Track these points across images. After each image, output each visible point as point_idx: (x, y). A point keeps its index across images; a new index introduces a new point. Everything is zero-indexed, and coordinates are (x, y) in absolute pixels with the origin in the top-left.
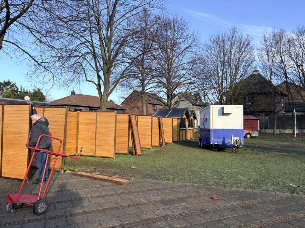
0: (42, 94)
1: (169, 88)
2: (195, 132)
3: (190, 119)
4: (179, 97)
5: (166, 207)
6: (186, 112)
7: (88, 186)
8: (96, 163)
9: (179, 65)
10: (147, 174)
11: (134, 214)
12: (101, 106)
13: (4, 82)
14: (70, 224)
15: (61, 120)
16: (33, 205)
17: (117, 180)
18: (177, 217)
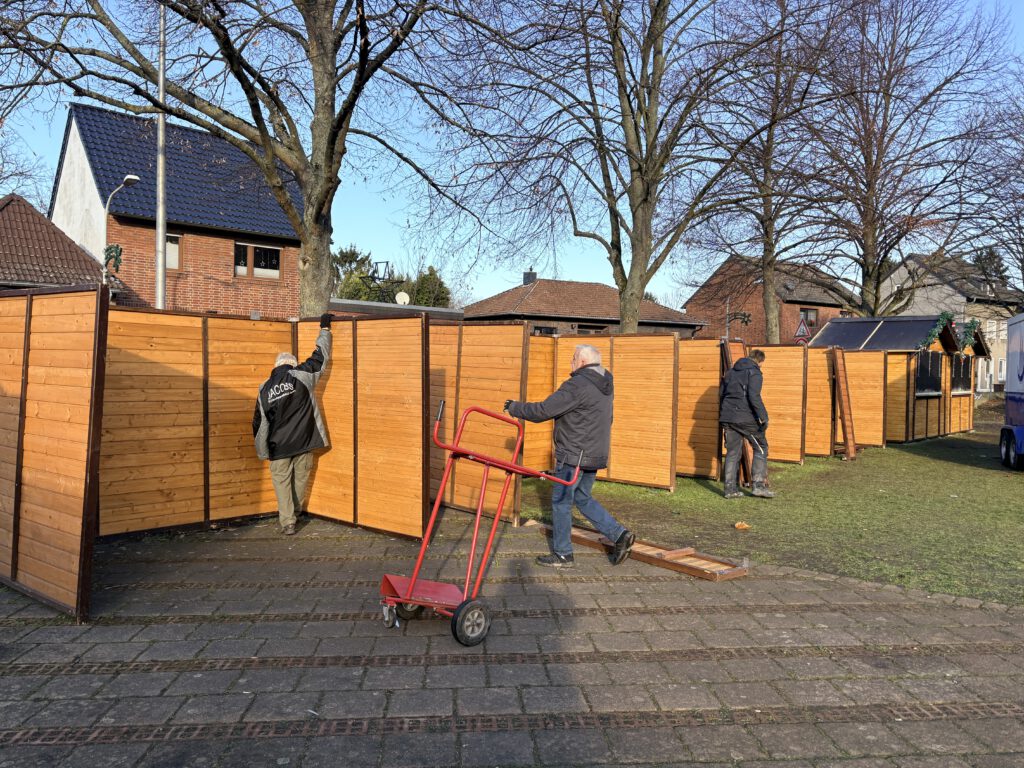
0: (441, 284)
1: (870, 242)
2: (979, 407)
3: (958, 357)
4: (909, 272)
5: (880, 673)
6: (946, 329)
7: (597, 575)
8: (616, 503)
9: (916, 151)
10: (796, 552)
11: (764, 683)
12: (622, 316)
13: (341, 252)
14: (559, 686)
15: (509, 362)
16: (452, 614)
17: (691, 562)
18: (932, 717)
